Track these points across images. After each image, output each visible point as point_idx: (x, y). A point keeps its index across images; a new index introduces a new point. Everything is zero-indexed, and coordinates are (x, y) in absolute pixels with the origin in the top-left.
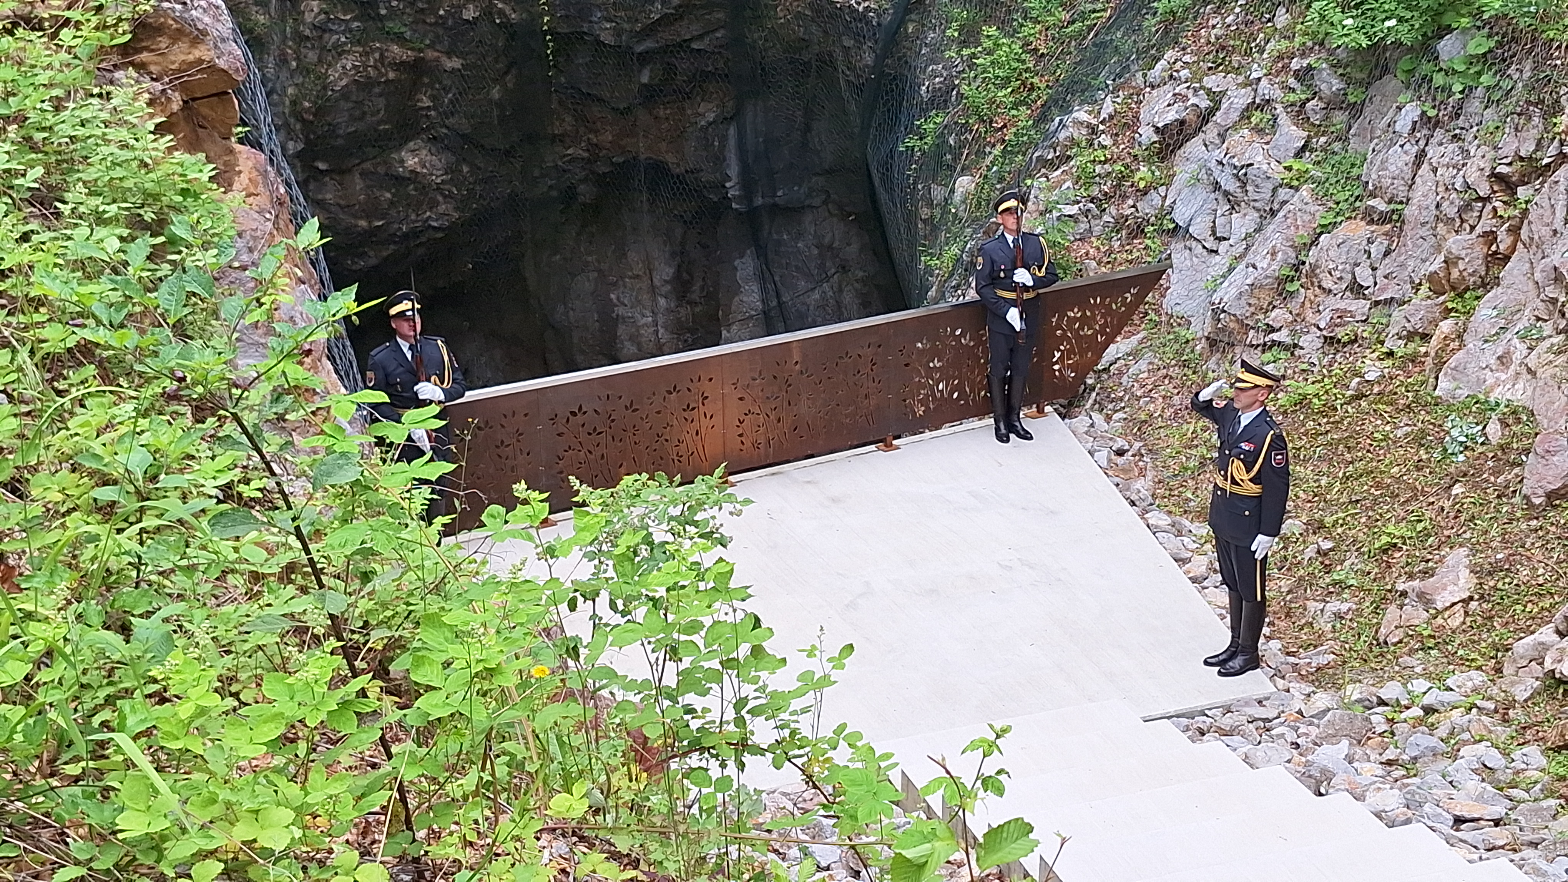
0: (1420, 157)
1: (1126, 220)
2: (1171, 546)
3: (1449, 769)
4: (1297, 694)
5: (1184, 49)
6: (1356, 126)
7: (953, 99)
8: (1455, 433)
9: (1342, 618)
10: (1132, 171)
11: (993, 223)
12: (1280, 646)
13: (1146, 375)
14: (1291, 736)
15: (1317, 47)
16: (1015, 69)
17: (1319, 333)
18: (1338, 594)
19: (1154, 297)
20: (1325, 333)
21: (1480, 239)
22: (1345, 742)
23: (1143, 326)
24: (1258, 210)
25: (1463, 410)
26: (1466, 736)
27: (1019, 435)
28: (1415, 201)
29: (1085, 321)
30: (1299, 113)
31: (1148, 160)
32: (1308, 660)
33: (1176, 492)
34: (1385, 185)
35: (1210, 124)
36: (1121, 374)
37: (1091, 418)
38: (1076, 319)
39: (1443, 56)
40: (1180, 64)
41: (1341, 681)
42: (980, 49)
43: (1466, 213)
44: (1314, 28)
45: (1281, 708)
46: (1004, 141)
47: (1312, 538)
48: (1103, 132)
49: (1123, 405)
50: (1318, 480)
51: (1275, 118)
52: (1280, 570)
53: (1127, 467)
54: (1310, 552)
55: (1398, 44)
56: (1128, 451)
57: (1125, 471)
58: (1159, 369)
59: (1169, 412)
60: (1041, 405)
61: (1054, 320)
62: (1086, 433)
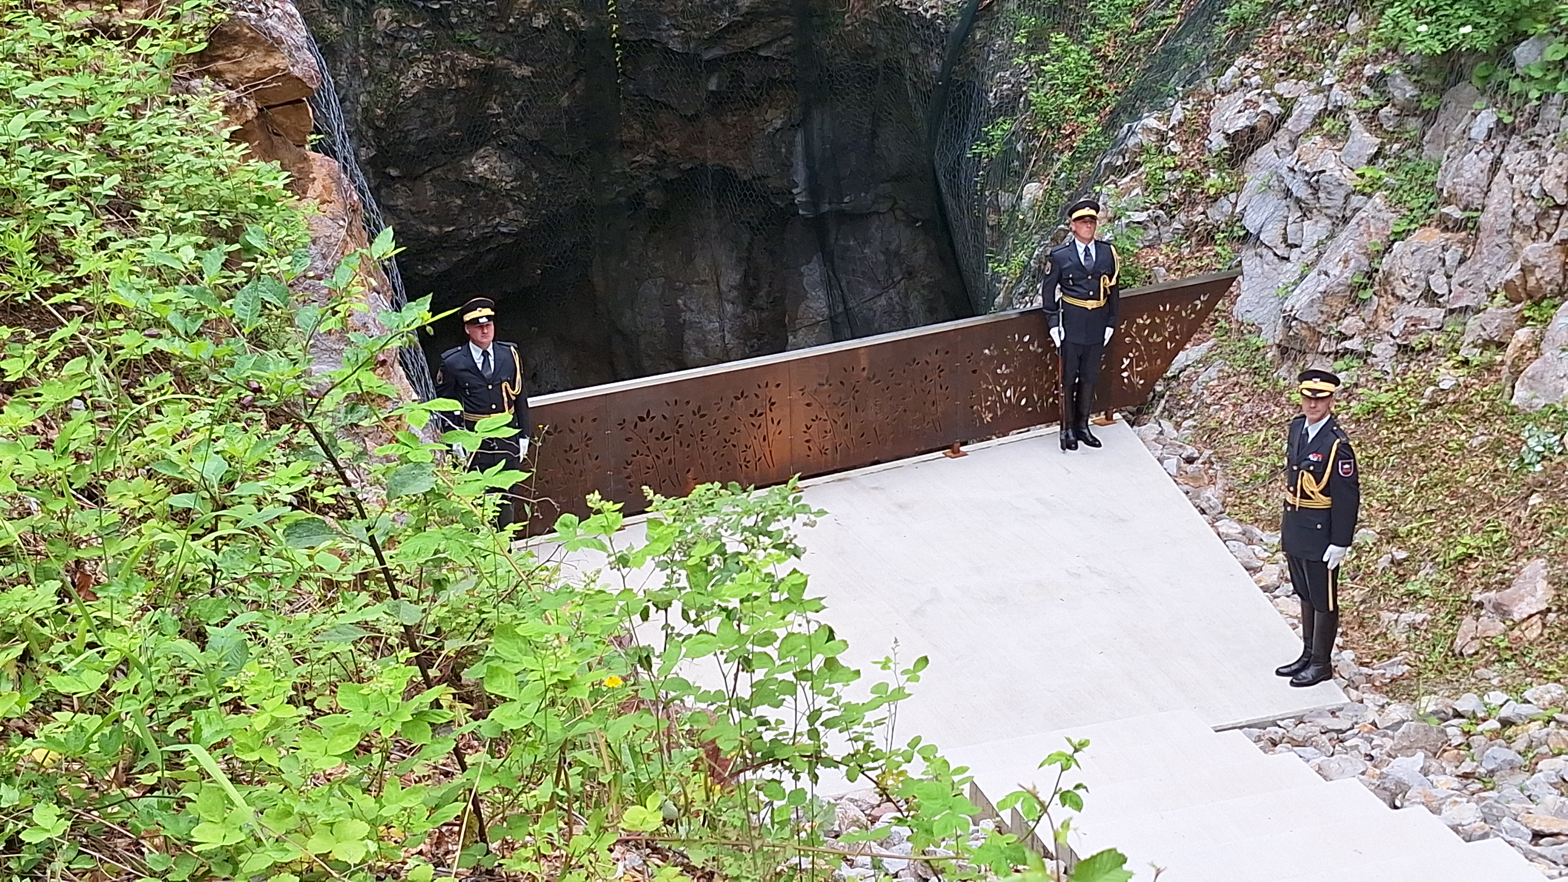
0: (1496, 165)
1: (1196, 227)
2: (1241, 555)
3: (1528, 782)
4: (1371, 705)
5: (1255, 55)
6: (1430, 132)
7: (1021, 106)
8: (1532, 442)
9: (1416, 629)
10: (1202, 178)
11: (1061, 229)
12: (1353, 657)
13: (1216, 382)
14: (1365, 748)
15: (1390, 54)
16: (1084, 76)
17: (1392, 341)
18: (1413, 604)
19: (1224, 304)
20: (1398, 341)
21: (1558, 247)
22: (1420, 755)
23: (1213, 333)
24: (1330, 217)
25: (1540, 420)
26: (1544, 749)
27: (1088, 443)
28: (1491, 208)
29: (1154, 328)
30: (1372, 119)
31: (1218, 167)
32: (1382, 671)
33: (1247, 501)
34: (1459, 192)
35: (1281, 131)
36: (1190, 381)
37: (1160, 425)
38: (1145, 326)
39: (1520, 63)
40: (1250, 70)
41: (1416, 693)
42: (1047, 55)
43: (1543, 220)
44: (1388, 35)
45: (1355, 719)
46: (1072, 148)
47: (1385, 548)
48: (1172, 138)
49: (1192, 412)
50: (1391, 489)
51: (1348, 125)
52: (1353, 580)
53: (1196, 475)
54: (1384, 562)
55: (1473, 51)
56: (1198, 458)
57: (1195, 479)
58: (1229, 376)
59: (1239, 420)
60: (1110, 412)
61: (1123, 327)
62: (1155, 440)
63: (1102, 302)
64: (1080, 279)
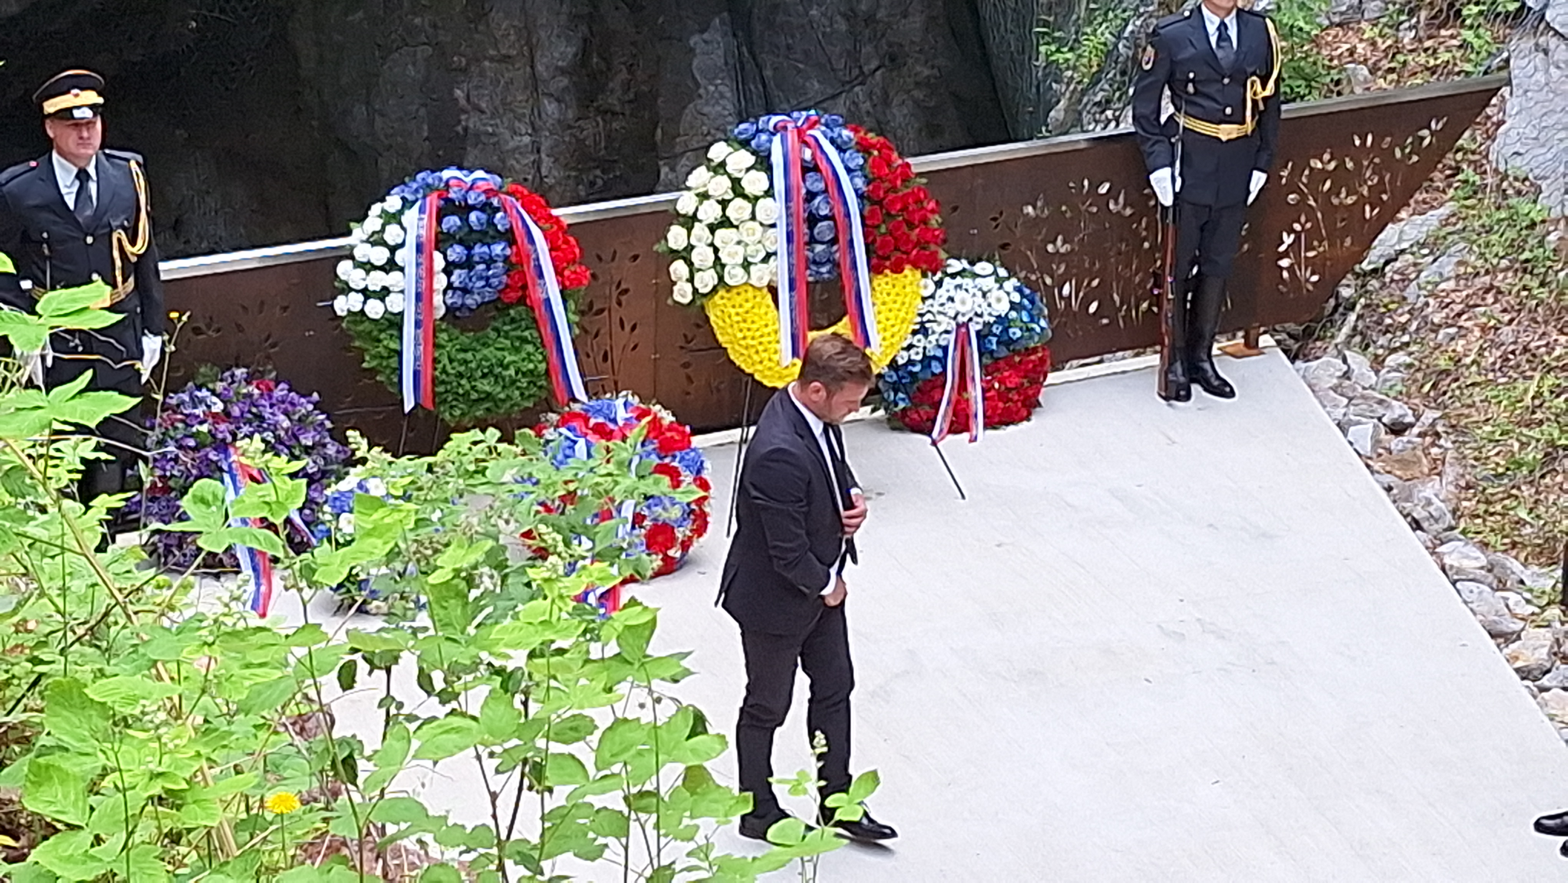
2: (1484, 609)
13: (1451, 284)
19: (1474, 140)
23: (1451, 192)
27: (1210, 389)
29: (1340, 177)
33: (1498, 508)
36: (1406, 280)
37: (1345, 361)
38: (1324, 174)
49: (1406, 338)
53: (1407, 455)
56: (1411, 425)
57: (1404, 463)
58: (1477, 274)
59: (1491, 357)
60: (1253, 333)
61: (1285, 173)
62: (1334, 389)
63: (1249, 126)
64: (1208, 81)
